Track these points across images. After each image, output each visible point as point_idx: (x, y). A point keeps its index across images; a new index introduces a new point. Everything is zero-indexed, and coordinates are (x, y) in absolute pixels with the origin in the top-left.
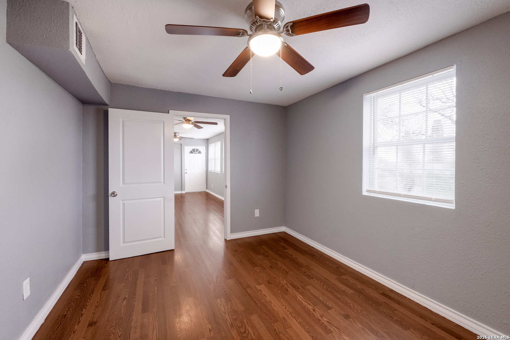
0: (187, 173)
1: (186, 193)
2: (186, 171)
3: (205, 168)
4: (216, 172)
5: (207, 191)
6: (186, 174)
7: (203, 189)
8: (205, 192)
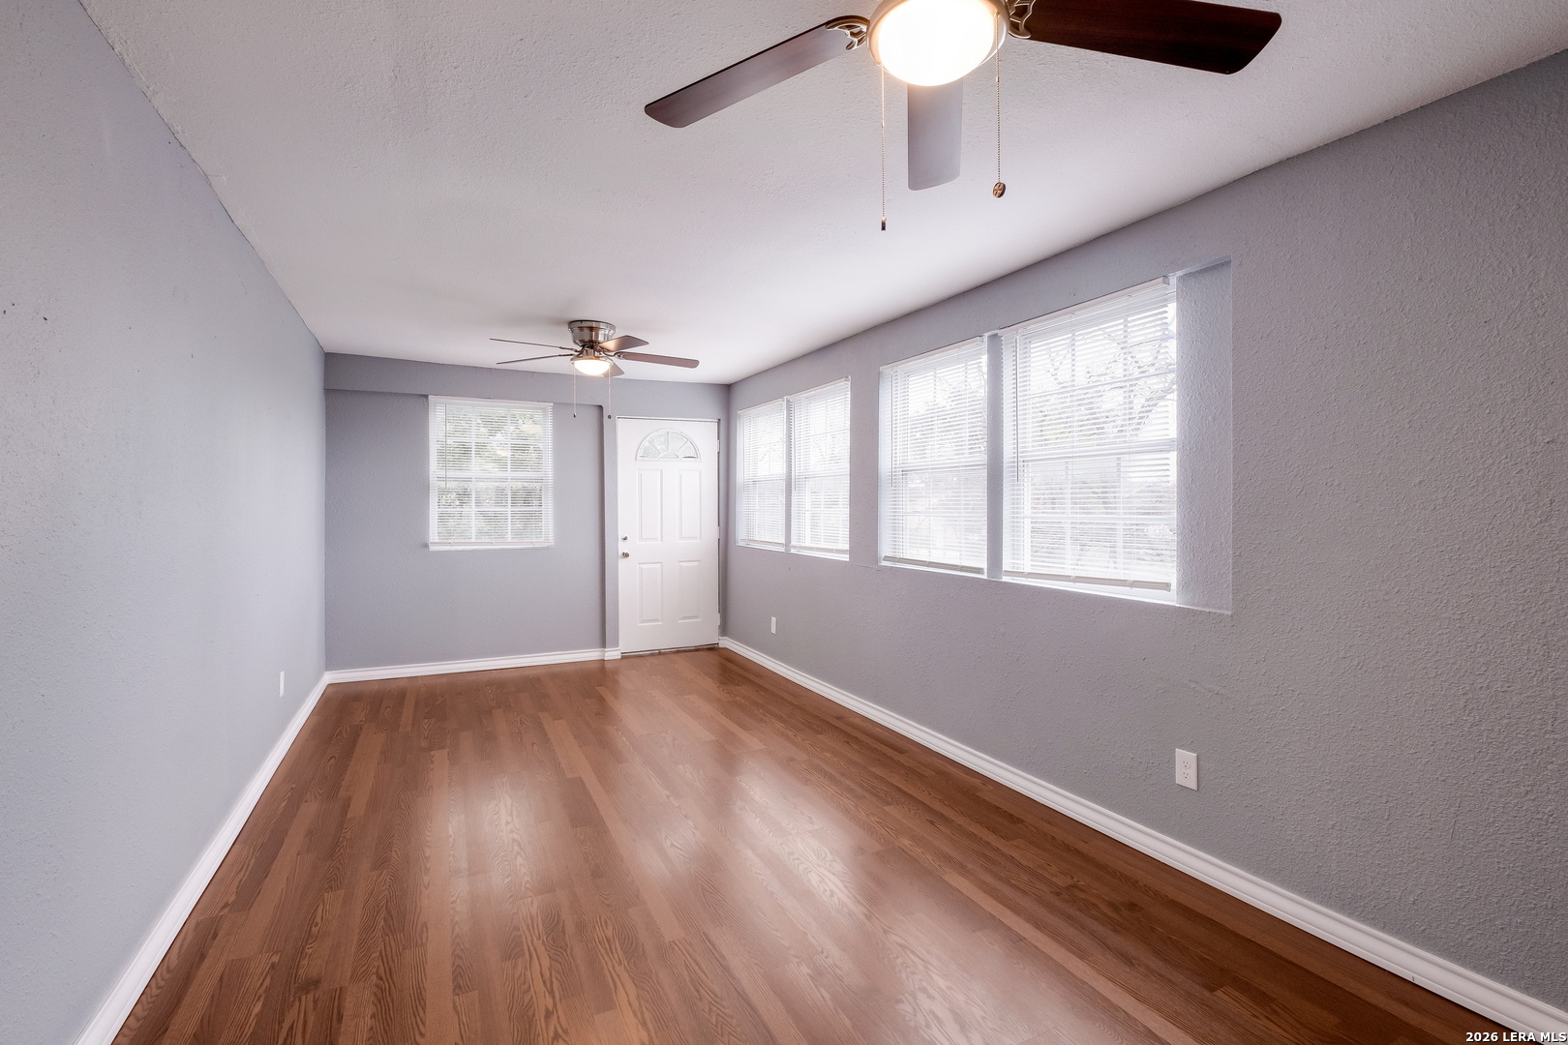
0: (626, 555)
1: (625, 657)
2: (622, 548)
3: (711, 532)
4: (793, 551)
5: (726, 643)
6: (622, 563)
7: (704, 631)
8: (712, 649)
